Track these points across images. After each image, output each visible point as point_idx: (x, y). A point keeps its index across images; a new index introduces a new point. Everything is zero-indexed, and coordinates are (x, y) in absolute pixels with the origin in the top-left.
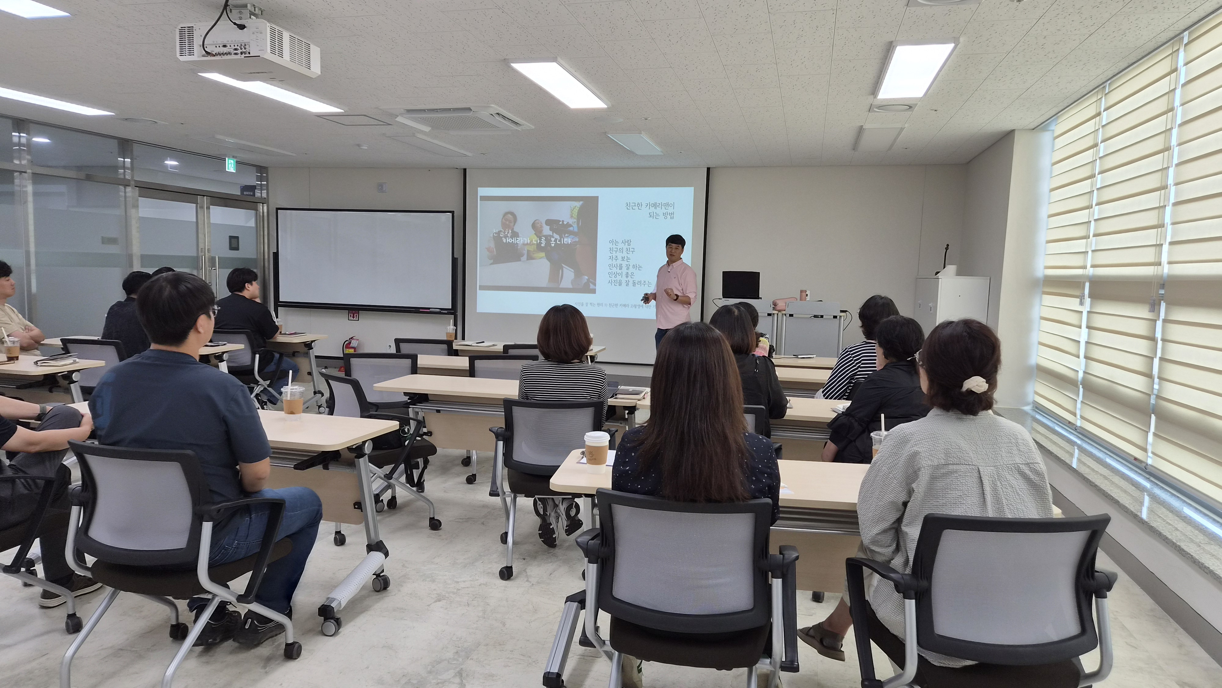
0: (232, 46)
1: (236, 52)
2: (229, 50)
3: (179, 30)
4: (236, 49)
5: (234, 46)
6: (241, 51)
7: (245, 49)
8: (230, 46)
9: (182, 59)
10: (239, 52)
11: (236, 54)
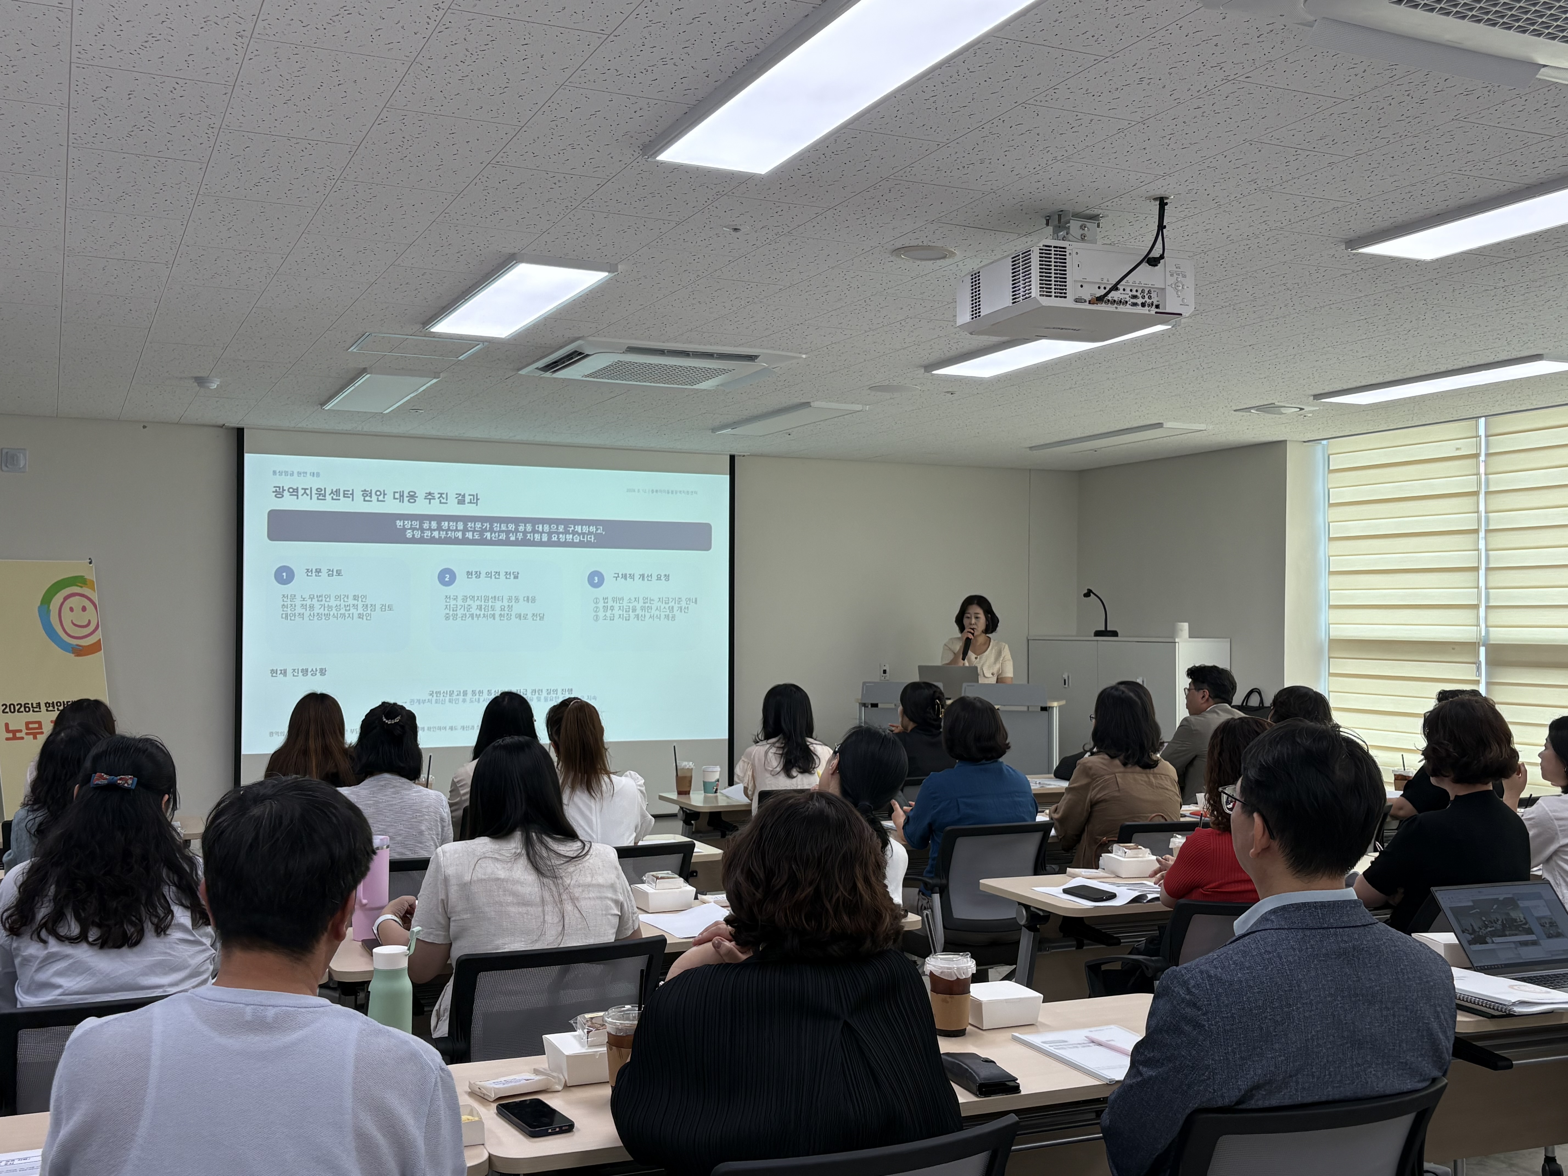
0: (1128, 291)
1: (1134, 301)
2: (1122, 296)
3: (1040, 249)
4: (1135, 297)
5: (1131, 290)
6: (1143, 301)
7: (1150, 298)
8: (1124, 290)
9: (1045, 302)
10: (1139, 301)
11: (1135, 304)
